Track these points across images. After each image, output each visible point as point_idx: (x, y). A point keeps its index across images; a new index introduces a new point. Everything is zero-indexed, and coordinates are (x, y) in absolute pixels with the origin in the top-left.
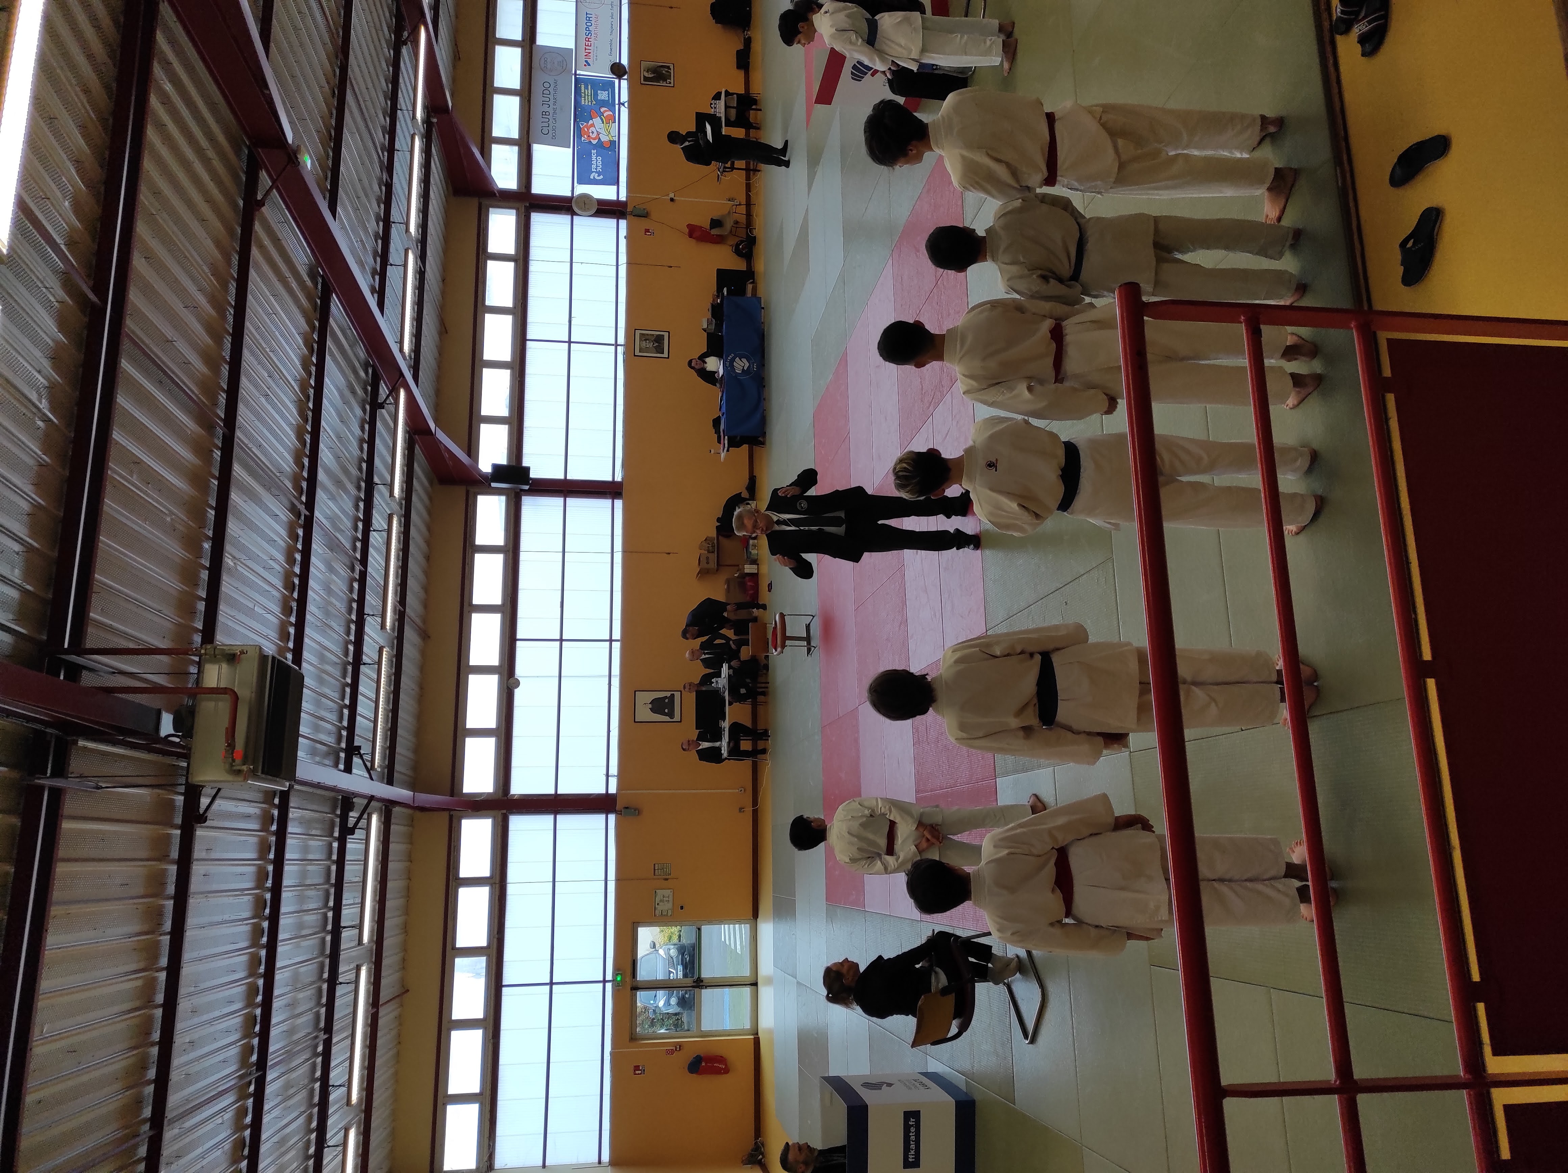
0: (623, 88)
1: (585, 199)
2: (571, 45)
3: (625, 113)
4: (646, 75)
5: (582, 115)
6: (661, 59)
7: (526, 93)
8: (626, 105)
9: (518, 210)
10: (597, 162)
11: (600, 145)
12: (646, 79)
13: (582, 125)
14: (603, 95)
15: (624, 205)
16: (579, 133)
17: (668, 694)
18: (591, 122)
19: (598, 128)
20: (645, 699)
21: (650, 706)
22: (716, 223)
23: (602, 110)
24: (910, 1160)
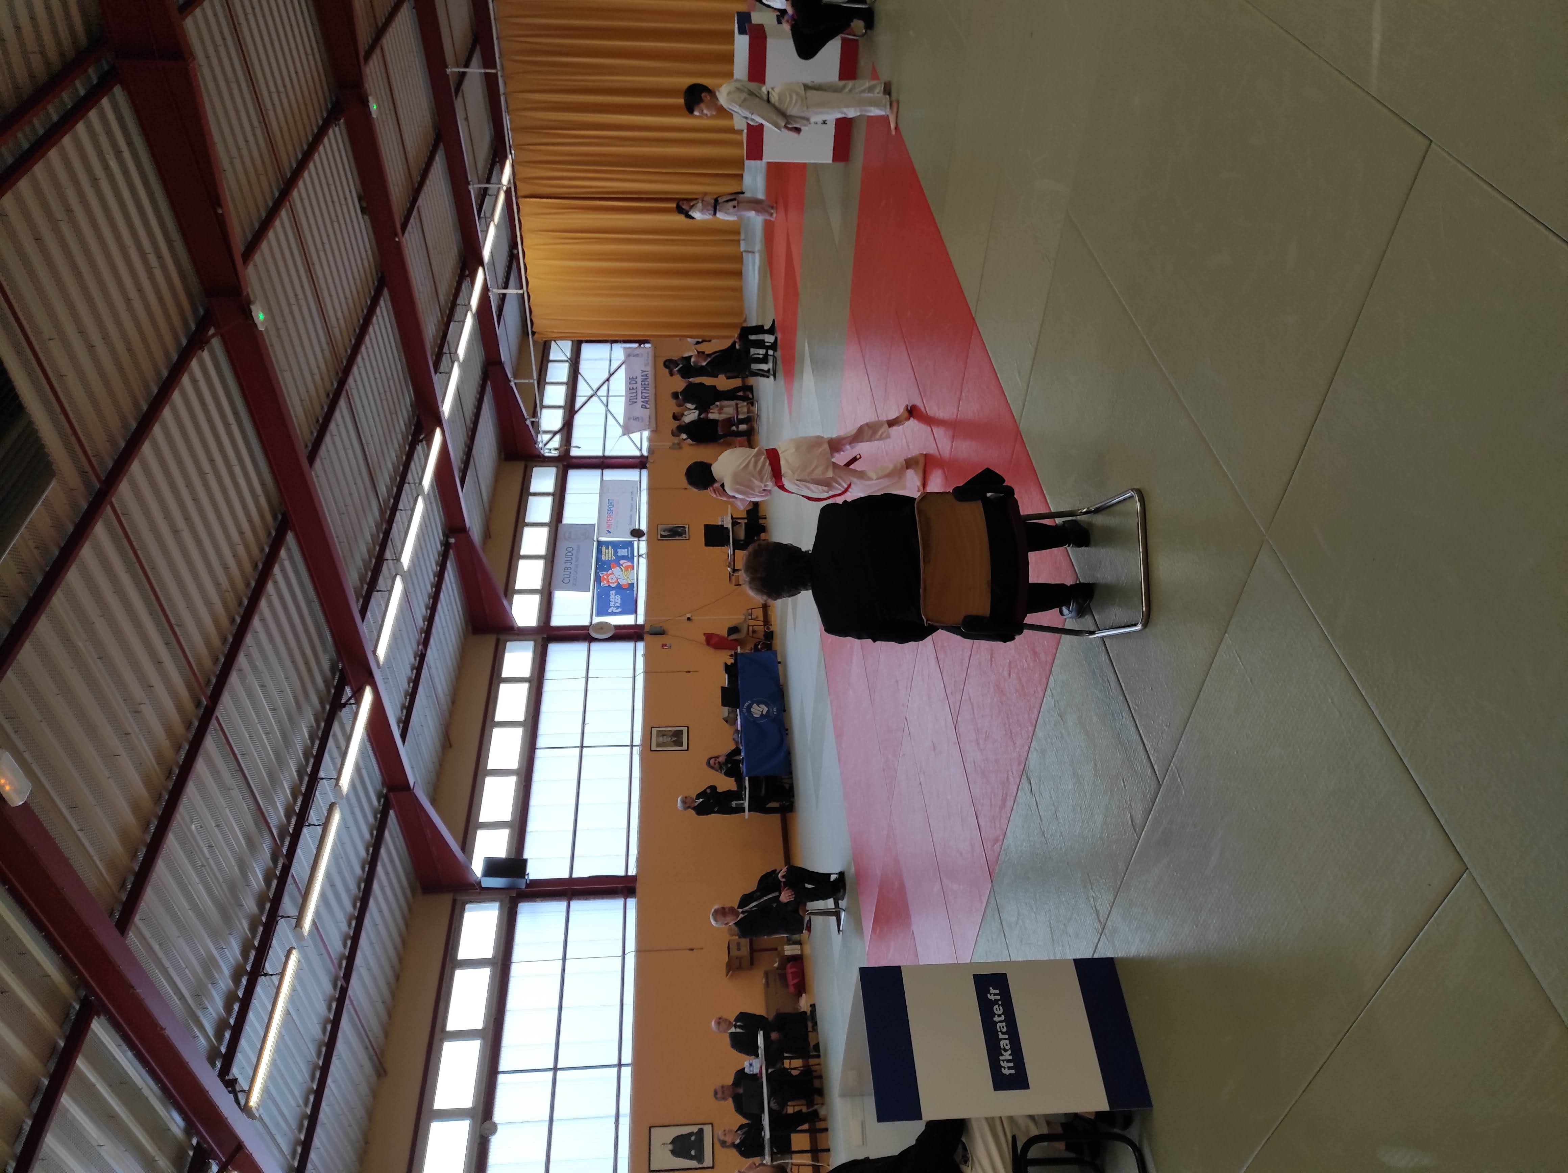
0: (642, 546)
1: (602, 626)
2: (595, 521)
3: (643, 562)
4: (663, 533)
5: (602, 566)
6: (675, 522)
7: (550, 558)
8: (644, 556)
9: (535, 641)
10: (615, 599)
11: (619, 588)
12: (662, 536)
13: (602, 574)
14: (622, 552)
15: (642, 627)
16: (598, 579)
17: (695, 1129)
18: (610, 571)
19: (617, 576)
20: (664, 1137)
21: (670, 1147)
22: (733, 630)
23: (621, 562)
24: (1006, 1072)
